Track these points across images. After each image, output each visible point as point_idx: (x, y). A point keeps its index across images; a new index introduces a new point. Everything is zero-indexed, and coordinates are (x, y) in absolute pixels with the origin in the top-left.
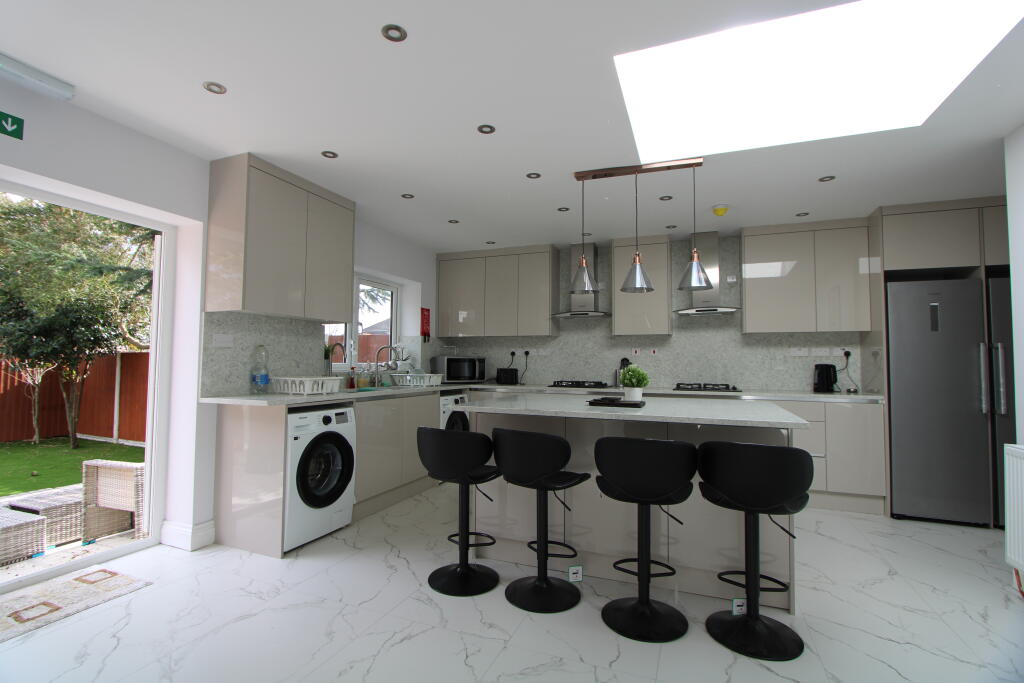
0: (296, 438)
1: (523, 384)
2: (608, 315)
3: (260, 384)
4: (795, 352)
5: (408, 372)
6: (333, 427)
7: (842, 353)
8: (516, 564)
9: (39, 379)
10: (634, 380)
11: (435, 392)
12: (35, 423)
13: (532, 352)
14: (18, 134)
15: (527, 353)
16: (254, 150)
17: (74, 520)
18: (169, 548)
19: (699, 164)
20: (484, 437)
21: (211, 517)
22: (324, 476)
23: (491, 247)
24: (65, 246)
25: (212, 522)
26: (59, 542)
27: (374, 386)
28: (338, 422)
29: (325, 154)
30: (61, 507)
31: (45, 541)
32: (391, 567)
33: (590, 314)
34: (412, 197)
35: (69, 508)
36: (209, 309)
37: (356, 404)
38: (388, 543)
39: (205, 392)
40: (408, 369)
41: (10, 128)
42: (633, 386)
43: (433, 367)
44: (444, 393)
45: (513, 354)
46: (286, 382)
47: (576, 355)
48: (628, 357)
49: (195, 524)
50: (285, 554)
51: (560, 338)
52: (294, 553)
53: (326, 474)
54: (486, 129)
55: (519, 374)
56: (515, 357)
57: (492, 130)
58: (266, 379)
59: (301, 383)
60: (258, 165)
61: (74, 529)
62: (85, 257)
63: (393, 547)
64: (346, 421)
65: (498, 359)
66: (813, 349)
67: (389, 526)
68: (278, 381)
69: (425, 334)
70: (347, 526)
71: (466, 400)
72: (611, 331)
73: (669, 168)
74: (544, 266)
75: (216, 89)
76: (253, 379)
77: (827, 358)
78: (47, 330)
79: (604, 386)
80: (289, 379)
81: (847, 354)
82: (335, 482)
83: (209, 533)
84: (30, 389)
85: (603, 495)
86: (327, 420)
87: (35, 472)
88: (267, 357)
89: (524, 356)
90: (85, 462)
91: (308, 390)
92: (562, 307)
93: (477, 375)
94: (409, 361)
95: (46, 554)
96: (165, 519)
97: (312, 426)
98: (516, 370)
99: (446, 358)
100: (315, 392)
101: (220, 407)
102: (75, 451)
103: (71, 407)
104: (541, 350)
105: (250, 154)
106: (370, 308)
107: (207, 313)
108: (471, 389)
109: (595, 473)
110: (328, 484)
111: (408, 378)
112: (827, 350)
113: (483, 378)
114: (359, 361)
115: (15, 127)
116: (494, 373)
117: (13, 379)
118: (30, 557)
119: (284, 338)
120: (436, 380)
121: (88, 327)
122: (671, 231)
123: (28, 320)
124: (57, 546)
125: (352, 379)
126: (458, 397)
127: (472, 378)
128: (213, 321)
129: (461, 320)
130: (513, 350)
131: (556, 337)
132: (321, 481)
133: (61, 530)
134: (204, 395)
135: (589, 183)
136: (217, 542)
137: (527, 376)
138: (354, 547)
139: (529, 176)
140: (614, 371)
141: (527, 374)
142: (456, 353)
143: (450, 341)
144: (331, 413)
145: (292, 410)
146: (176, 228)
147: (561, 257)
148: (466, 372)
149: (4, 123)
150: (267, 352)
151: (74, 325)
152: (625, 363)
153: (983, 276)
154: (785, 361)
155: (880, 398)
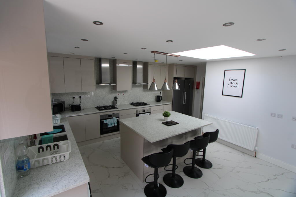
4: (153, 93)
56: (74, 99)
66: (156, 92)
77: (158, 94)
81: (161, 93)
112: (158, 92)
152: (116, 98)
153: (184, 79)
154: (151, 95)
155: (171, 103)
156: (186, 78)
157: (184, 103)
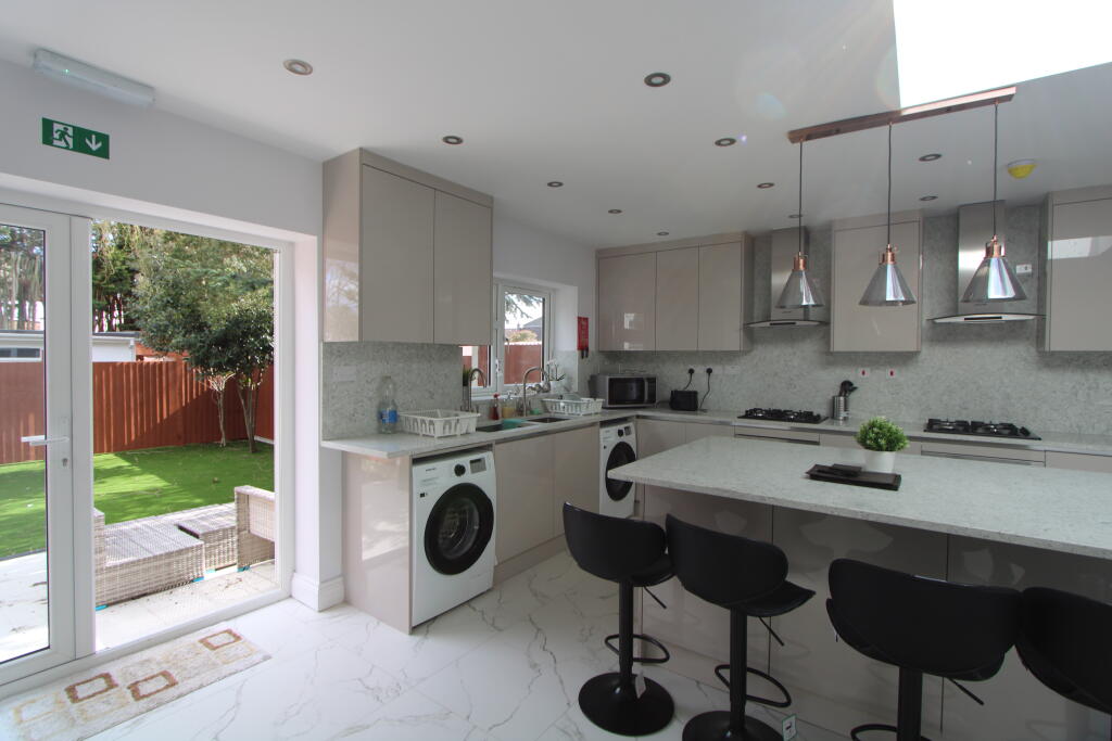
0: (422, 495)
1: (704, 411)
2: (825, 323)
3: (389, 423)
5: (561, 397)
6: (468, 478)
8: (698, 682)
9: (222, 387)
10: (883, 442)
11: (593, 424)
12: (222, 427)
13: (717, 370)
14: (104, 153)
15: (709, 371)
16: (364, 145)
17: (230, 544)
18: (298, 604)
19: (1009, 98)
20: (654, 528)
21: (339, 572)
22: (459, 535)
23: (663, 238)
24: (227, 261)
25: (340, 579)
26: (217, 566)
27: (522, 415)
28: (473, 472)
29: (446, 140)
30: (218, 531)
31: (204, 564)
32: (534, 666)
33: (798, 323)
34: (560, 184)
35: (225, 533)
36: (329, 339)
37: (496, 447)
38: (533, 623)
39: (328, 433)
40: (562, 392)
41: (94, 147)
42: (880, 448)
43: (592, 388)
44: (604, 424)
45: (691, 371)
46: (415, 420)
47: (776, 374)
48: (851, 379)
49: (322, 582)
50: (414, 630)
51: (755, 352)
52: (424, 628)
53: (461, 531)
54: (658, 80)
55: (700, 397)
57: (666, 79)
58: (394, 416)
59: (431, 423)
60: (373, 162)
61: (231, 553)
62: (245, 270)
63: (539, 630)
64: (484, 469)
65: (673, 378)
67: (536, 595)
68: (407, 419)
69: (583, 348)
70: (489, 591)
71: (633, 429)
72: (828, 343)
73: (949, 110)
74: (735, 258)
75: (300, 68)
76: (381, 416)
78: (224, 341)
79: (816, 419)
80: (419, 418)
82: (470, 544)
83: (337, 592)
84: (215, 394)
85: (840, 639)
86: (460, 470)
87: (216, 479)
88: (395, 390)
89: (706, 374)
90: (237, 489)
91: (439, 432)
92: (758, 312)
93: (646, 398)
94: (564, 381)
95: (205, 579)
96: (295, 571)
97: (442, 478)
98: (695, 393)
99: (608, 378)
100: (447, 434)
101: (344, 454)
102: (253, 456)
103: (248, 413)
104: (728, 368)
105: (361, 149)
106: (522, 313)
107: (325, 344)
108: (638, 417)
109: (823, 593)
110: (461, 547)
111: (562, 404)
113: (654, 402)
114: (506, 383)
115: (100, 145)
116: (667, 395)
117: (203, 387)
118: (192, 581)
119: (414, 366)
121: (257, 336)
122: (928, 204)
123: (207, 332)
124: (216, 570)
125: (495, 409)
126: (621, 427)
127: (639, 402)
128: (332, 353)
129: (627, 326)
130: (692, 367)
131: (749, 351)
132: (453, 542)
133: (219, 554)
134: (325, 439)
135: (810, 146)
136: (346, 601)
137: (710, 400)
138: (493, 625)
139: (718, 143)
140: (830, 397)
141: (710, 397)
142: (622, 371)
143: (615, 356)
144: (465, 461)
145: (417, 461)
146: (292, 244)
147: (757, 249)
148: (634, 394)
149: (87, 142)
150: (395, 384)
151: (245, 335)
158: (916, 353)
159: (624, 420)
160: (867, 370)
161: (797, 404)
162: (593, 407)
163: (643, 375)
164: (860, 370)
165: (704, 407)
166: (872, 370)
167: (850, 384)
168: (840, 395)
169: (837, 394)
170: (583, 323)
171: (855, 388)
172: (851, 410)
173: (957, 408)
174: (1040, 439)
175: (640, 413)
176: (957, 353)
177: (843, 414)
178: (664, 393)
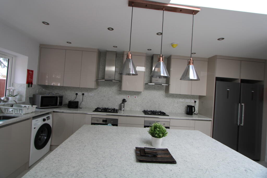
2: (120, 82)
4: (181, 100)
5: (12, 106)
7: (194, 101)
11: (28, 119)
13: (86, 94)
15: (83, 94)
23: (69, 45)
43: (32, 101)
44: (35, 117)
45: (77, 94)
51: (99, 89)
56: (77, 96)
65: (69, 96)
66: (186, 100)
69: (29, 83)
71: (51, 117)
74: (94, 58)
77: (190, 103)
79: (116, 111)
81: (195, 102)
89: (82, 95)
92: (100, 76)
93: (58, 104)
94: (17, 97)
98: (78, 102)
99: (41, 96)
104: (90, 93)
108: (54, 112)
111: (12, 109)
112: (190, 100)
113: (61, 105)
120: (34, 108)
126: (45, 117)
127: (55, 106)
130: (77, 92)
131: (97, 89)
137: (83, 104)
140: (119, 104)
141: (83, 103)
142: (48, 93)
152: (124, 101)
153: (240, 82)
154: (178, 103)
155: (212, 119)
156: (243, 81)
157: (241, 123)
158: (141, 92)
159: (48, 113)
160: (129, 96)
161: (110, 106)
162: (31, 109)
163: (57, 95)
164: (128, 96)
165: (81, 107)
166: (130, 96)
167: (125, 100)
168: (122, 103)
169: (121, 103)
170: (30, 72)
171: (126, 101)
172: (125, 108)
173: (149, 107)
174: (169, 116)
175: (55, 110)
176: (150, 92)
177: (123, 109)
178: (66, 101)
